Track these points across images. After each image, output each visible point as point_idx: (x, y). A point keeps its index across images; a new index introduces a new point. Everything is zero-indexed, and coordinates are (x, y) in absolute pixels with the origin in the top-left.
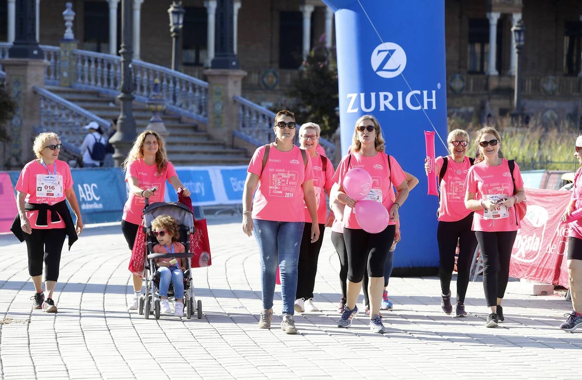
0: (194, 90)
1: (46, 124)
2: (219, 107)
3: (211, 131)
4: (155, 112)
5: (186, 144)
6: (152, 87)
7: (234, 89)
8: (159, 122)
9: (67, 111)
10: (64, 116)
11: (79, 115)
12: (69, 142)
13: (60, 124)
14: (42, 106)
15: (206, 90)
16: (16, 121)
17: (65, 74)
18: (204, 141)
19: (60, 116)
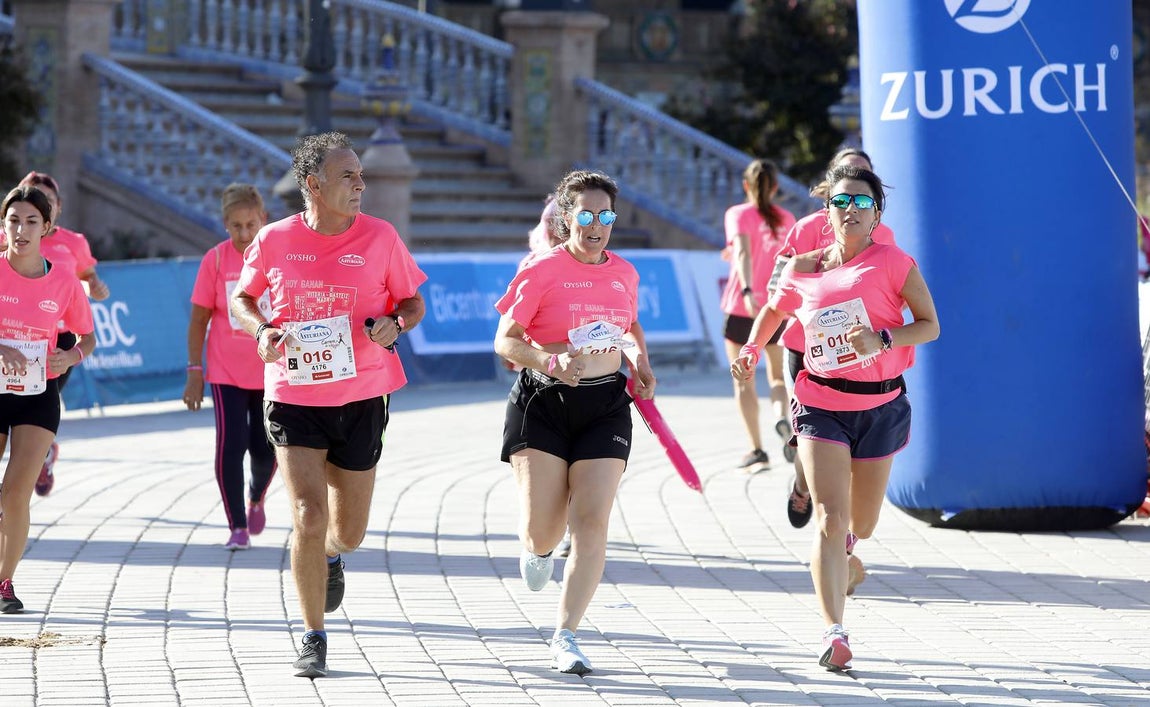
0: (478, 62)
1: (115, 147)
2: (539, 107)
3: (520, 166)
4: (383, 118)
5: (457, 197)
6: (372, 56)
7: (576, 60)
8: (394, 142)
9: (166, 117)
10: (158, 128)
11: (195, 127)
12: (172, 191)
13: (148, 147)
14: (105, 101)
15: (508, 66)
16: (39, 139)
17: (159, 24)
18: (503, 188)
19: (150, 126)
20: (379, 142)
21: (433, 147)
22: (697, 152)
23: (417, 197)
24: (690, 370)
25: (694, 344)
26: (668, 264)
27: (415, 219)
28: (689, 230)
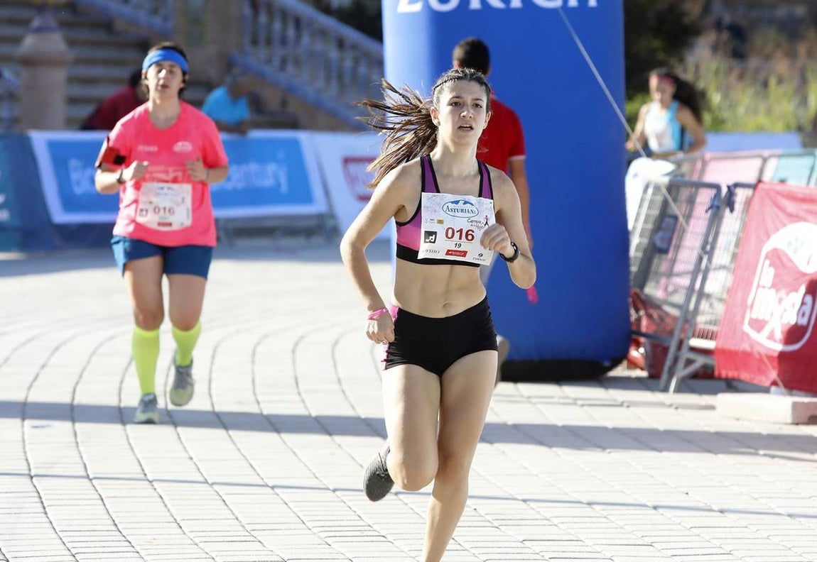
4: (41, 8)
8: (51, 30)
20: (39, 30)
21: (101, 36)
22: (341, 44)
23: (72, 80)
24: (317, 240)
25: (320, 217)
26: (296, 144)
27: (73, 101)
28: (333, 114)
